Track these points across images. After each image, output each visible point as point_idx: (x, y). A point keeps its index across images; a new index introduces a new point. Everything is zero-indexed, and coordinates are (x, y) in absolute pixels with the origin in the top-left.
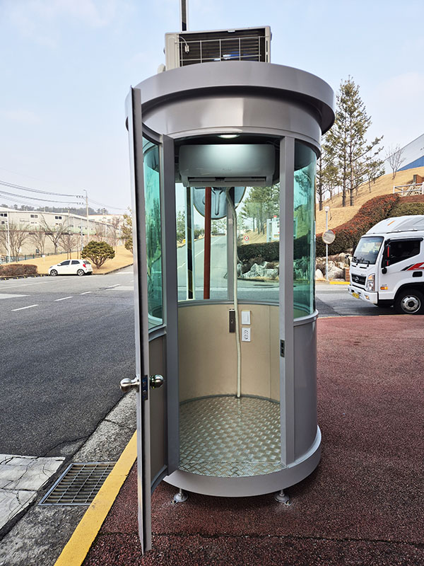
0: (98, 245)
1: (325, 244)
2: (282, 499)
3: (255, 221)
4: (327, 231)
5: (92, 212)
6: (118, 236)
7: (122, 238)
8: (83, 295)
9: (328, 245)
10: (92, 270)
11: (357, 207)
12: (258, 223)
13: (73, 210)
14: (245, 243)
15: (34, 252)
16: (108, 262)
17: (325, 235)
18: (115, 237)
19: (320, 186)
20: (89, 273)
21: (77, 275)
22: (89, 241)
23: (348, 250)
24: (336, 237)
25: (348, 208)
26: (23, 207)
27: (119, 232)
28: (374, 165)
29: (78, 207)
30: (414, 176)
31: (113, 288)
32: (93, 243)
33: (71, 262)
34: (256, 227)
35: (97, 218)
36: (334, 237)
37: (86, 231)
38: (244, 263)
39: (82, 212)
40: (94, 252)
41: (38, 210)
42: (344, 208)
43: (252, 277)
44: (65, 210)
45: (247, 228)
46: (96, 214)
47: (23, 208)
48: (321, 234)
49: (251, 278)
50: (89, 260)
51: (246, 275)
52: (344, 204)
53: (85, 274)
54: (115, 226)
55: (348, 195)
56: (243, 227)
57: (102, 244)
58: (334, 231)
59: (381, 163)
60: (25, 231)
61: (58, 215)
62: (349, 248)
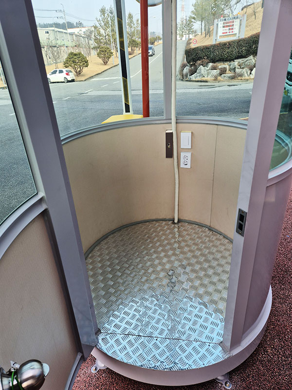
0: (75, 55)
5: (71, 26)
8: (65, 100)
12: (205, 26)
13: (57, 25)
18: (89, 48)
31: (87, 93)
32: (72, 53)
33: (58, 71)
35: (75, 31)
38: (191, 66)
39: (63, 26)
40: (74, 62)
44: (51, 26)
45: (195, 32)
46: (74, 27)
51: (193, 77)
53: (69, 81)
54: (89, 37)
57: (80, 54)
61: (47, 30)
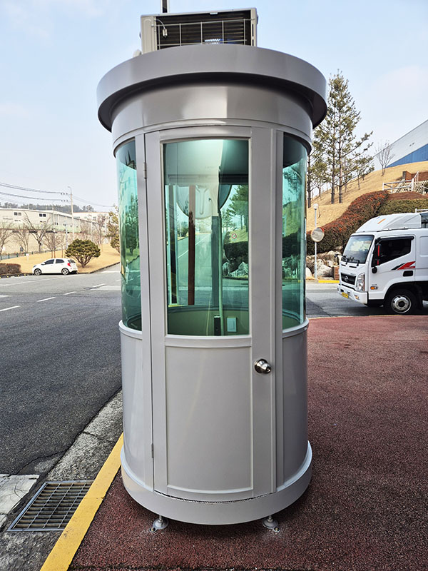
0: (83, 243)
1: (314, 242)
2: (269, 524)
3: (243, 218)
4: (316, 228)
5: (77, 210)
6: (105, 234)
7: (108, 236)
8: (66, 296)
9: (317, 243)
10: (77, 269)
11: (346, 204)
12: (246, 220)
13: (57, 208)
14: (232, 241)
15: (18, 251)
16: (93, 261)
17: (314, 233)
18: (101, 235)
19: (309, 182)
20: (74, 272)
21: (62, 274)
22: (74, 240)
23: (337, 248)
24: (325, 235)
25: (337, 205)
26: (6, 204)
27: (105, 230)
28: (363, 161)
29: (63, 204)
30: (404, 172)
31: (98, 287)
32: (77, 241)
33: (55, 261)
34: (243, 225)
35: (82, 216)
36: (323, 235)
37: (71, 229)
38: (231, 262)
39: (66, 210)
40: (79, 251)
41: (22, 207)
42: (332, 205)
43: (241, 276)
44: (49, 208)
45: (234, 225)
46: (81, 211)
47: (7, 206)
48: (311, 231)
49: (239, 277)
50: (73, 258)
51: (234, 274)
52: (332, 201)
53: (70, 273)
54: (101, 224)
55: (337, 192)
56: (231, 225)
57: (87, 242)
58: (323, 229)
59: (371, 159)
60: (8, 229)
61: (43, 212)
62: (338, 246)
